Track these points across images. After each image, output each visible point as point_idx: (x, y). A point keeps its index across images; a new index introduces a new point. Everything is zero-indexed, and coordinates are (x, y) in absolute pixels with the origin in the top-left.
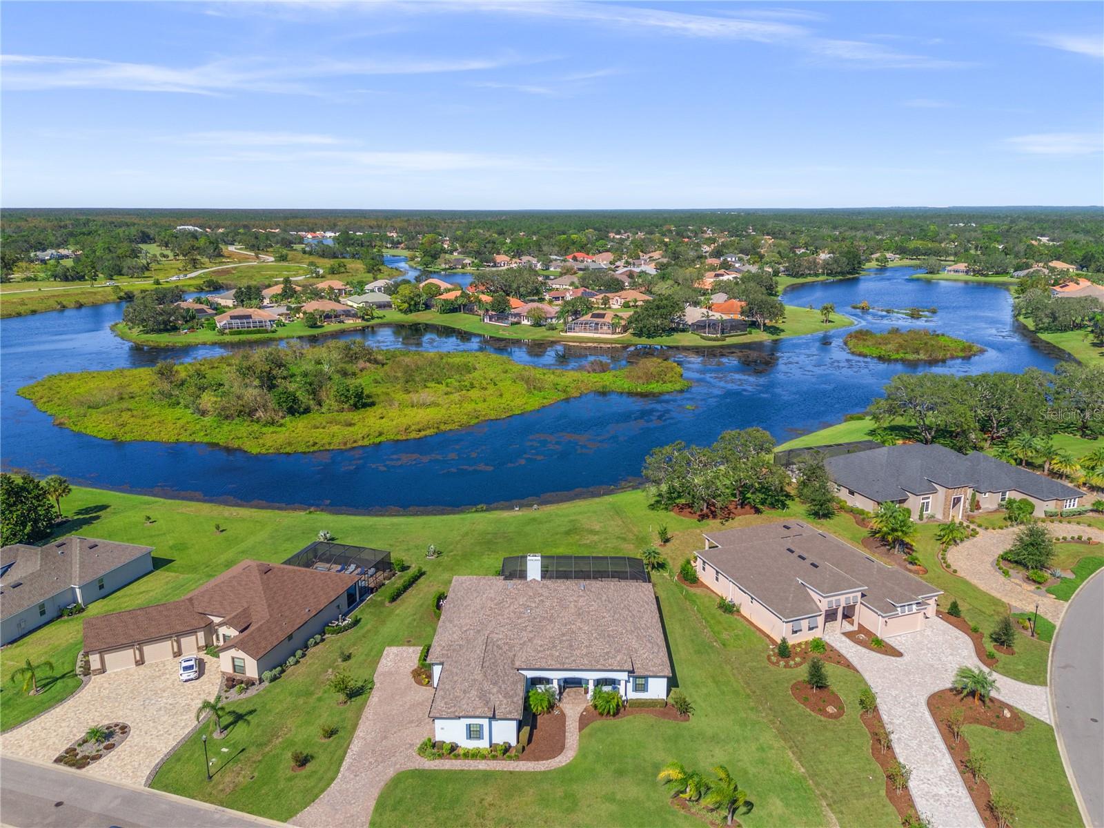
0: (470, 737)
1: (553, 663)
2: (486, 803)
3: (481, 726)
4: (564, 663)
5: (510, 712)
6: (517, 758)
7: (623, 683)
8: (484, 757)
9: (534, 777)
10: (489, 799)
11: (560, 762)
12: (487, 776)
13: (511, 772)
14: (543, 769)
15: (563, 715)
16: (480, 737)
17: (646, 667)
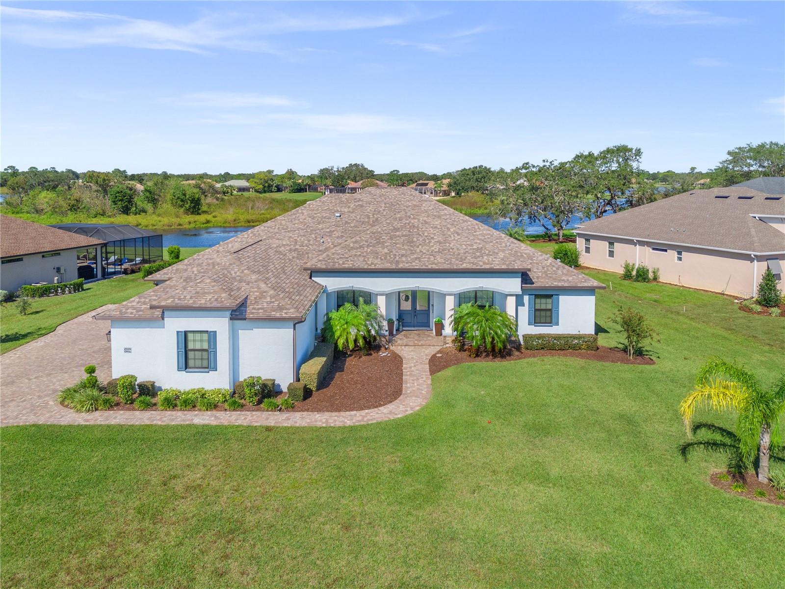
0: (185, 365)
1: (378, 261)
2: (178, 486)
3: (212, 336)
4: (398, 262)
5: (280, 308)
6: (291, 408)
7: (511, 302)
8: (214, 406)
9: (322, 436)
10: (195, 476)
11: (391, 413)
12: (204, 435)
13: (268, 429)
14: (349, 423)
15: (397, 360)
16: (209, 365)
17: (554, 276)
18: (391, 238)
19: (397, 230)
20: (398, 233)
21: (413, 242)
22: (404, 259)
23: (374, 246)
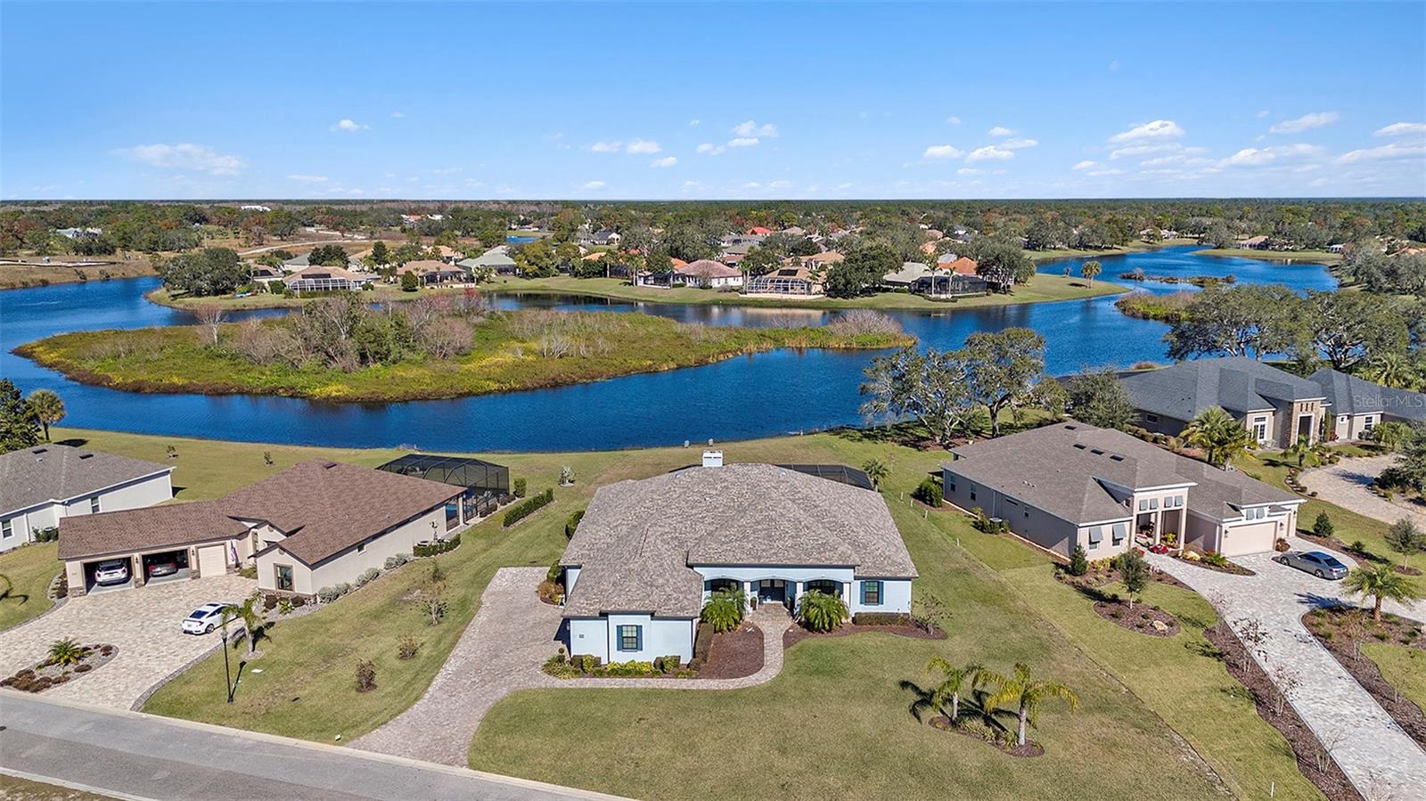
0: (621, 647)
1: (744, 556)
2: (646, 723)
3: (639, 628)
6: (693, 676)
7: (846, 587)
8: (644, 674)
9: (718, 696)
10: (652, 719)
11: (757, 679)
12: (648, 695)
13: (685, 691)
14: (732, 687)
15: (759, 632)
16: (638, 646)
17: (881, 566)
18: (754, 533)
19: (758, 523)
20: (760, 527)
21: (771, 536)
22: (764, 554)
23: (740, 541)
